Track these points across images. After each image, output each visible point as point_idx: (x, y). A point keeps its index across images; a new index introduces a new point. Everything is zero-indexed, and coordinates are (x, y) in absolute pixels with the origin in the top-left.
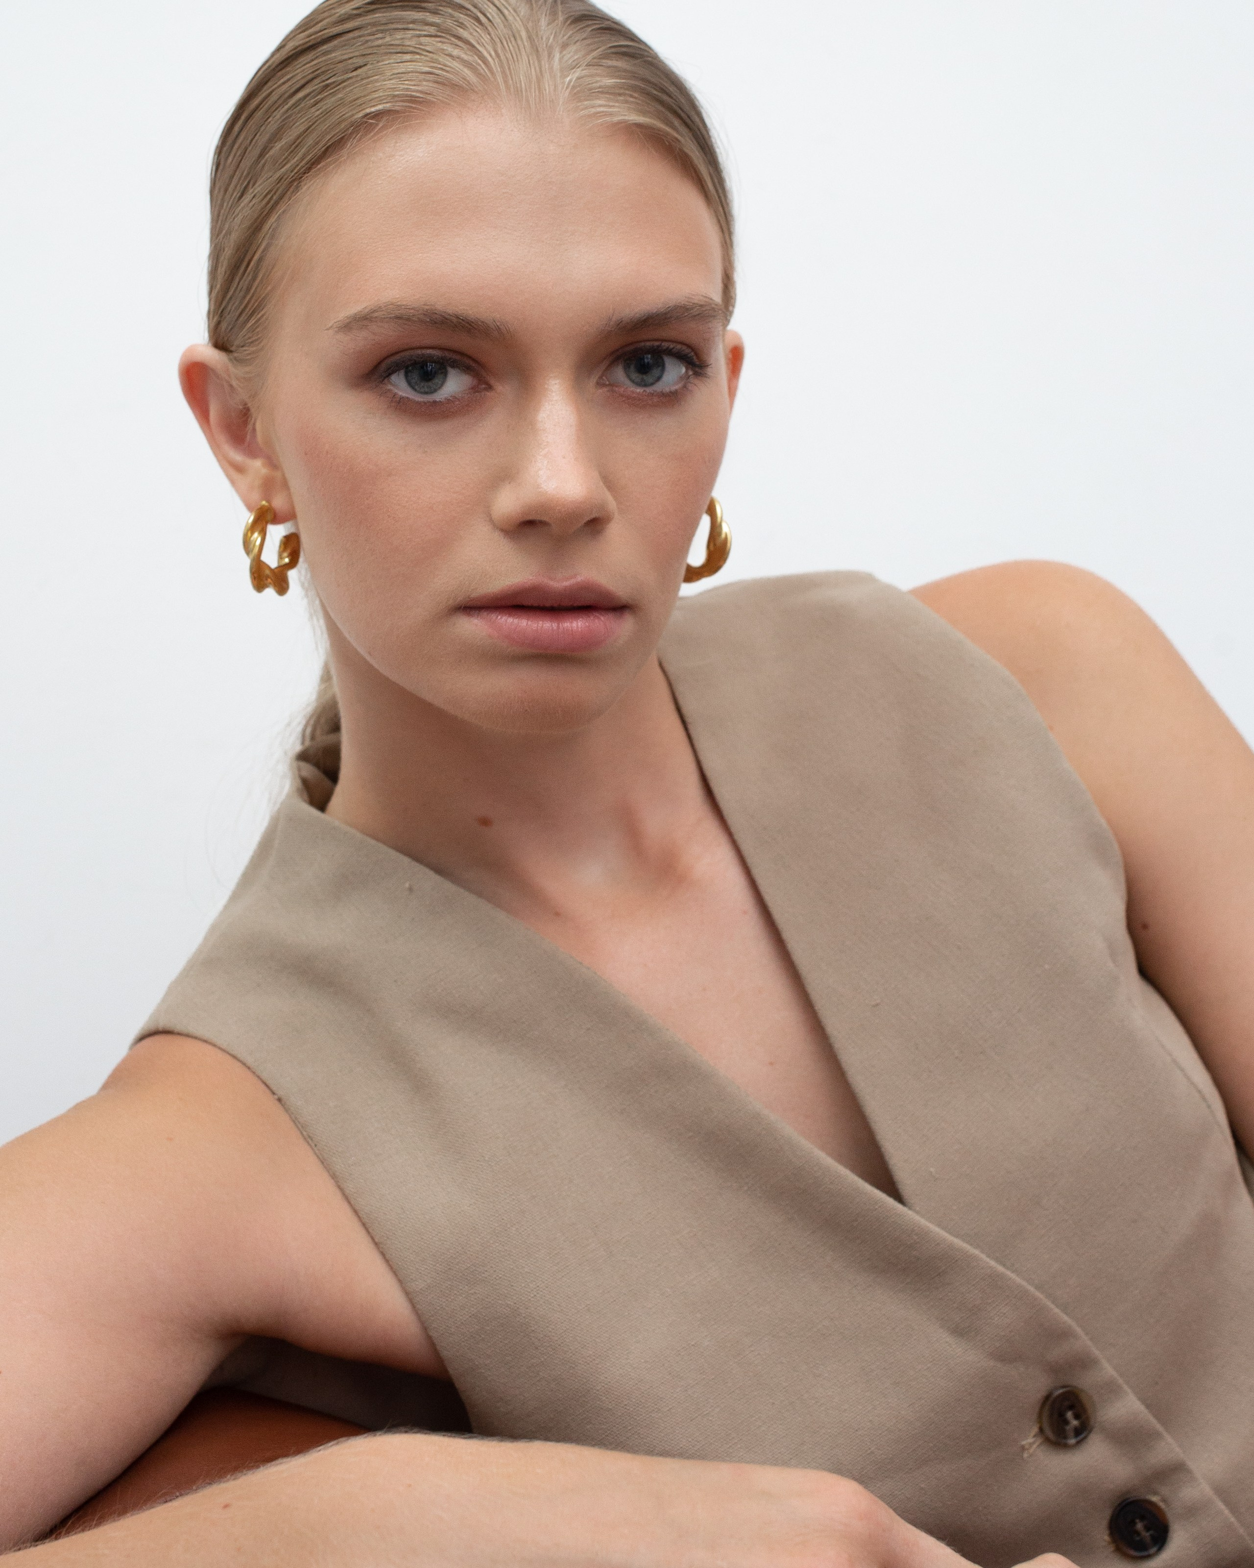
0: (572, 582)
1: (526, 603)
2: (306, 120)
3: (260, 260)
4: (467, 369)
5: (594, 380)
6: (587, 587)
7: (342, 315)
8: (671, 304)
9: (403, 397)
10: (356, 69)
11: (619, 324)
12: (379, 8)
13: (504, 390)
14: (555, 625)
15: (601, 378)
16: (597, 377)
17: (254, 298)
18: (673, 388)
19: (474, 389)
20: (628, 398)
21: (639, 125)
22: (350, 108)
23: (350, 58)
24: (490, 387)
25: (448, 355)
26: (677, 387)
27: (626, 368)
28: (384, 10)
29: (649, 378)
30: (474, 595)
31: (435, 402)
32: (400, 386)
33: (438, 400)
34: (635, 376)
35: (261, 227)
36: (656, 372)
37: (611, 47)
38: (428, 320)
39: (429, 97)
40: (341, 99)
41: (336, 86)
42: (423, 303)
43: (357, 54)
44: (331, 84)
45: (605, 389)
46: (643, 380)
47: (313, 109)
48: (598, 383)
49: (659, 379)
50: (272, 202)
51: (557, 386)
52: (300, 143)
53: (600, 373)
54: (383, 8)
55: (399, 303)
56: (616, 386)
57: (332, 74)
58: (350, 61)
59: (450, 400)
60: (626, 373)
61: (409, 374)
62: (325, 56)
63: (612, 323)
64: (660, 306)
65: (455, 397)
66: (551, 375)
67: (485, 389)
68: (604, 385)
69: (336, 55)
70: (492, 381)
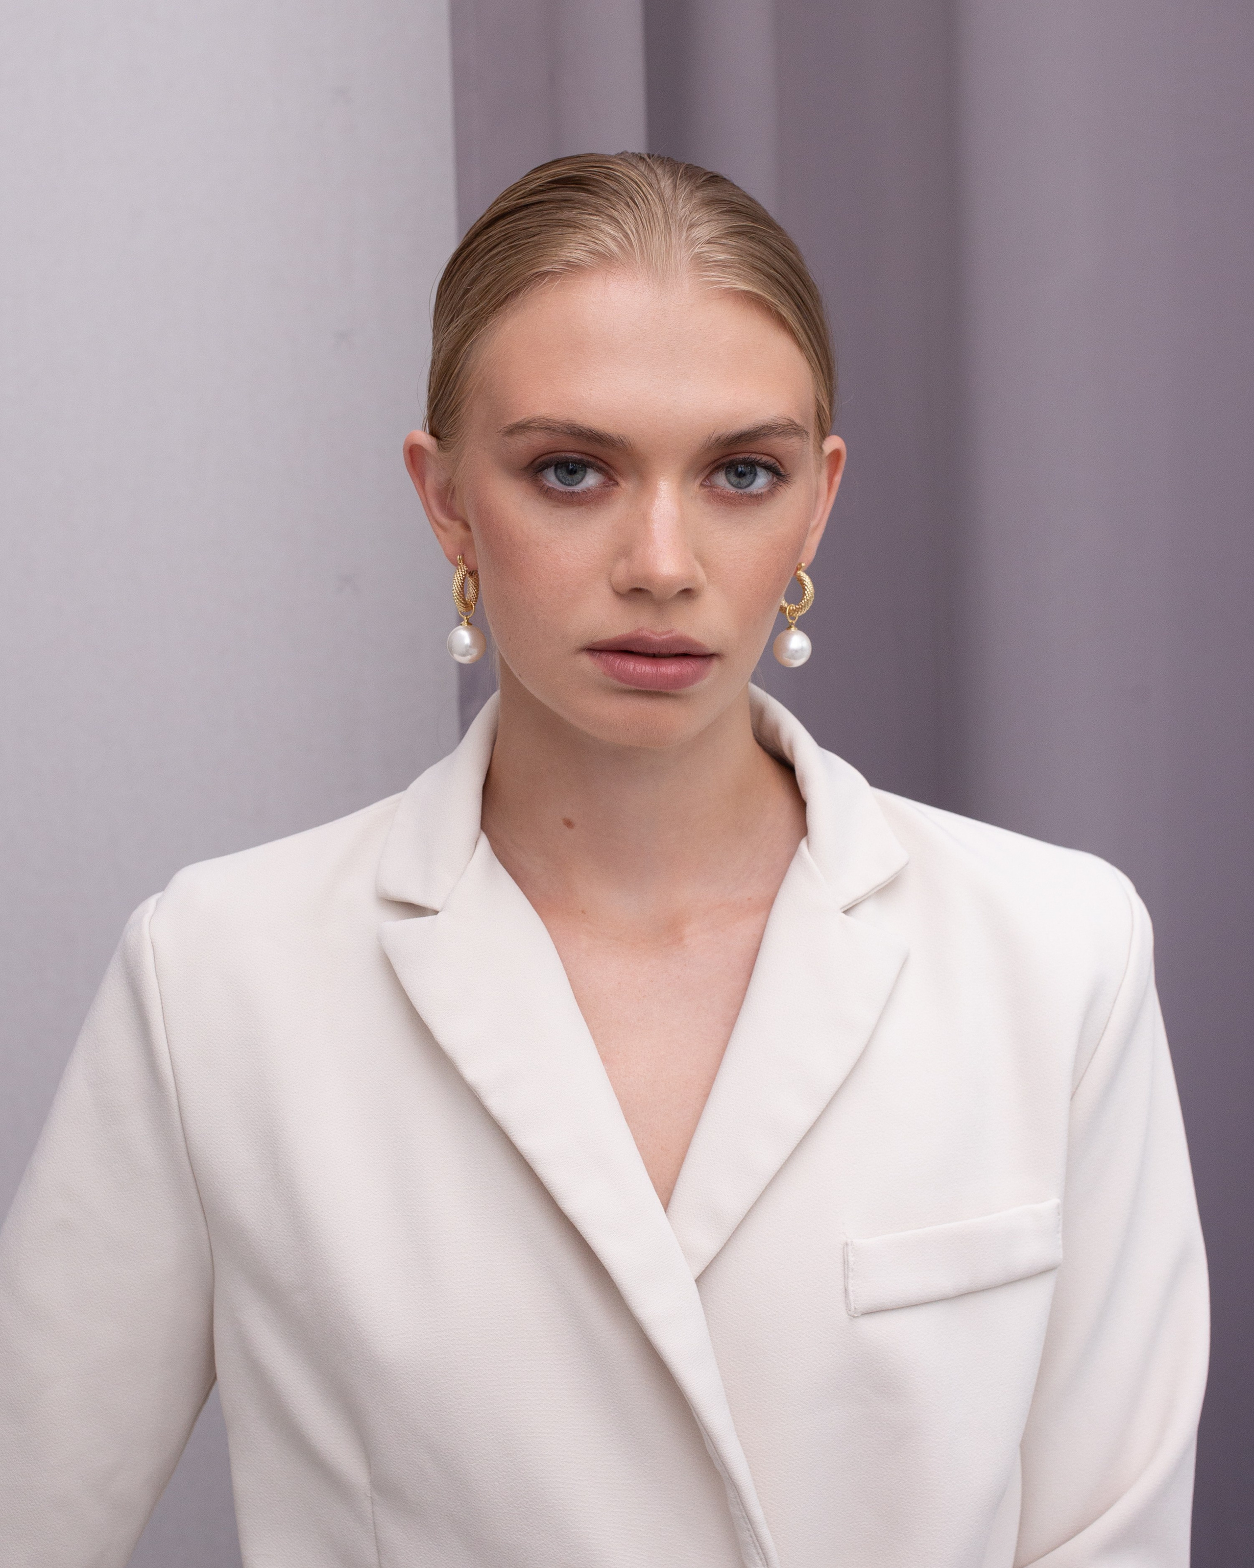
0: (668, 636)
1: (634, 649)
2: (496, 272)
3: (459, 372)
4: (599, 470)
5: (698, 482)
6: (681, 640)
7: (508, 423)
8: (761, 424)
9: (550, 487)
10: (534, 236)
11: (717, 440)
12: (559, 187)
13: (627, 486)
14: (654, 669)
15: (704, 480)
16: (701, 480)
17: (454, 402)
18: (760, 492)
19: (605, 485)
20: (724, 497)
21: (744, 291)
22: (525, 267)
23: (531, 227)
24: (617, 484)
25: (585, 458)
26: (763, 490)
27: (727, 473)
28: (562, 189)
29: (744, 481)
30: (596, 640)
31: (574, 492)
32: (551, 479)
33: (576, 491)
34: (734, 479)
35: (460, 350)
36: (749, 478)
37: (731, 227)
38: (569, 432)
39: (582, 264)
40: (519, 259)
41: (518, 248)
42: (566, 419)
43: (535, 224)
44: (516, 245)
45: (706, 490)
46: (739, 483)
47: (500, 264)
48: (701, 485)
49: (752, 483)
50: (468, 332)
51: (665, 487)
52: (490, 289)
53: (703, 477)
54: (561, 187)
55: (549, 418)
56: (715, 488)
57: (516, 239)
58: (531, 229)
59: (585, 491)
60: (727, 478)
61: (559, 470)
62: (514, 222)
63: (711, 440)
64: (752, 426)
65: (588, 489)
66: (662, 478)
67: (613, 485)
68: (705, 486)
69: (523, 224)
70: (619, 479)
